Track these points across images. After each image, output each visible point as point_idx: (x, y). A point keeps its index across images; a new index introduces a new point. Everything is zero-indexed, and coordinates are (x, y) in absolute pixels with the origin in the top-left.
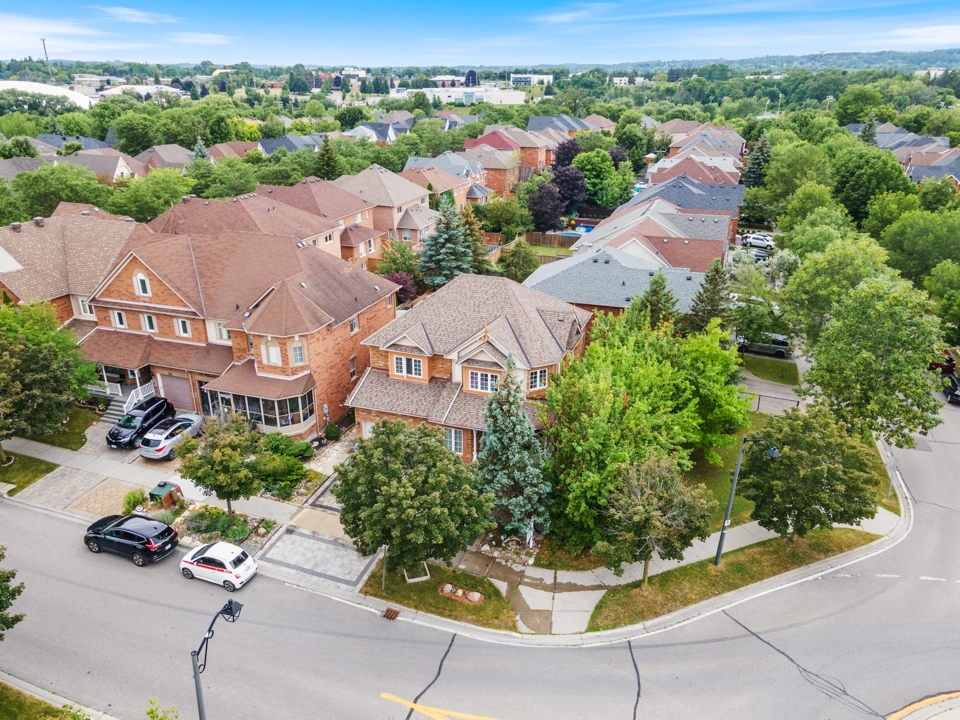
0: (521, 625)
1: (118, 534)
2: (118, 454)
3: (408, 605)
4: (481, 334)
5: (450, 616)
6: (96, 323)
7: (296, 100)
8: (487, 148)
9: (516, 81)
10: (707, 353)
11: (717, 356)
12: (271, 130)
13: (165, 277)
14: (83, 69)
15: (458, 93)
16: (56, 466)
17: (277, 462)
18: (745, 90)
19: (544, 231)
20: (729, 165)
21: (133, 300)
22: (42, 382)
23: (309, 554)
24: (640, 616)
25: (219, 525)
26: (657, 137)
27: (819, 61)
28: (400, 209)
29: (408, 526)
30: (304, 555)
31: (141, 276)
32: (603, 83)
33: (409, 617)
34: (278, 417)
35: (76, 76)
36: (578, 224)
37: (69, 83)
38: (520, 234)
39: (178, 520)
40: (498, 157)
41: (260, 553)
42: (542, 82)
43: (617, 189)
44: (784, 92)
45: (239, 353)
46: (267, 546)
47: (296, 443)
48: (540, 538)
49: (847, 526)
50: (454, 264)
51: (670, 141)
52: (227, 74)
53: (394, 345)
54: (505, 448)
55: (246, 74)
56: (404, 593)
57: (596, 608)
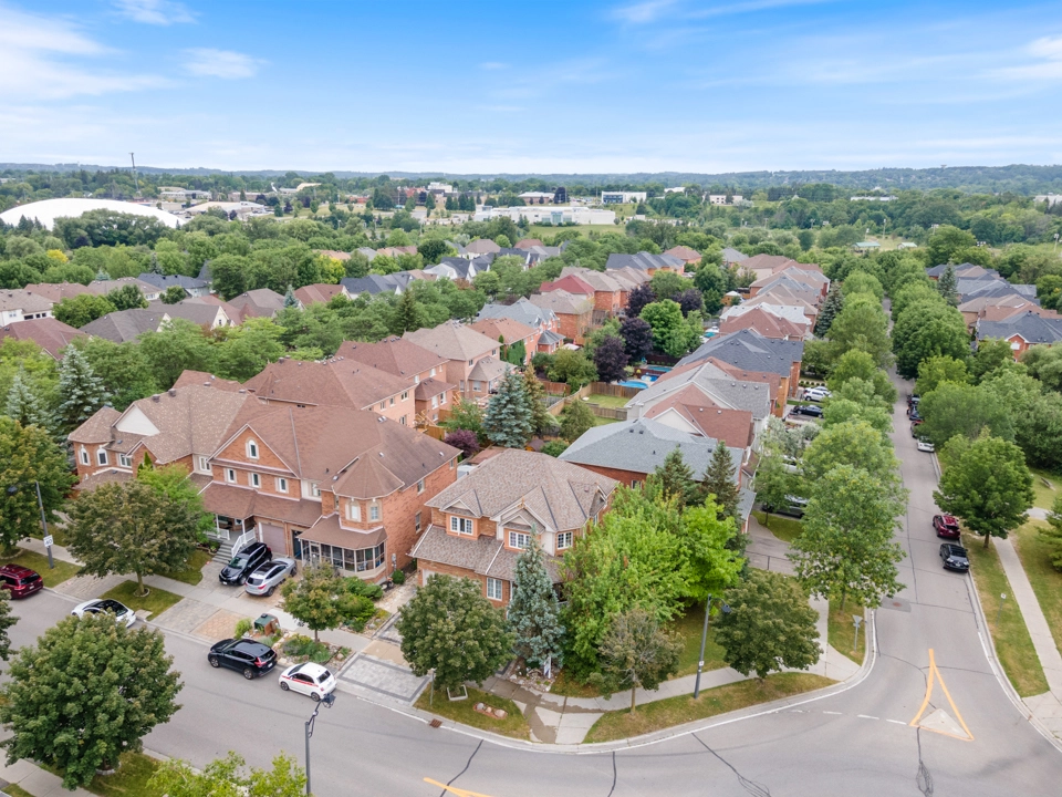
0: (533, 736)
1: (234, 653)
2: (228, 590)
3: (449, 717)
4: (519, 503)
5: (479, 727)
6: (212, 478)
7: (380, 218)
8: (561, 293)
9: (607, 199)
10: (704, 523)
11: (712, 525)
12: (355, 266)
13: (271, 444)
14: (170, 182)
15: (545, 212)
16: (181, 598)
17: (354, 601)
18: (848, 212)
19: (608, 381)
20: (798, 315)
21: (244, 461)
22: (179, 530)
23: (376, 676)
24: (626, 734)
25: (308, 650)
26: (740, 273)
27: (939, 176)
28: (471, 362)
29: (448, 654)
30: (372, 676)
31: (252, 442)
32: (698, 201)
33: (450, 726)
34: (355, 563)
35: (163, 189)
36: (644, 372)
37: (155, 197)
38: (584, 385)
39: (276, 645)
40: (572, 302)
41: (339, 673)
42: (635, 200)
43: (685, 339)
44: (891, 216)
45: (326, 509)
46: (344, 668)
47: (369, 585)
48: (558, 671)
49: (798, 670)
50: (514, 423)
51: (754, 279)
52: (311, 188)
53: (451, 507)
54: (529, 597)
55: (331, 188)
56: (446, 708)
57: (594, 726)
